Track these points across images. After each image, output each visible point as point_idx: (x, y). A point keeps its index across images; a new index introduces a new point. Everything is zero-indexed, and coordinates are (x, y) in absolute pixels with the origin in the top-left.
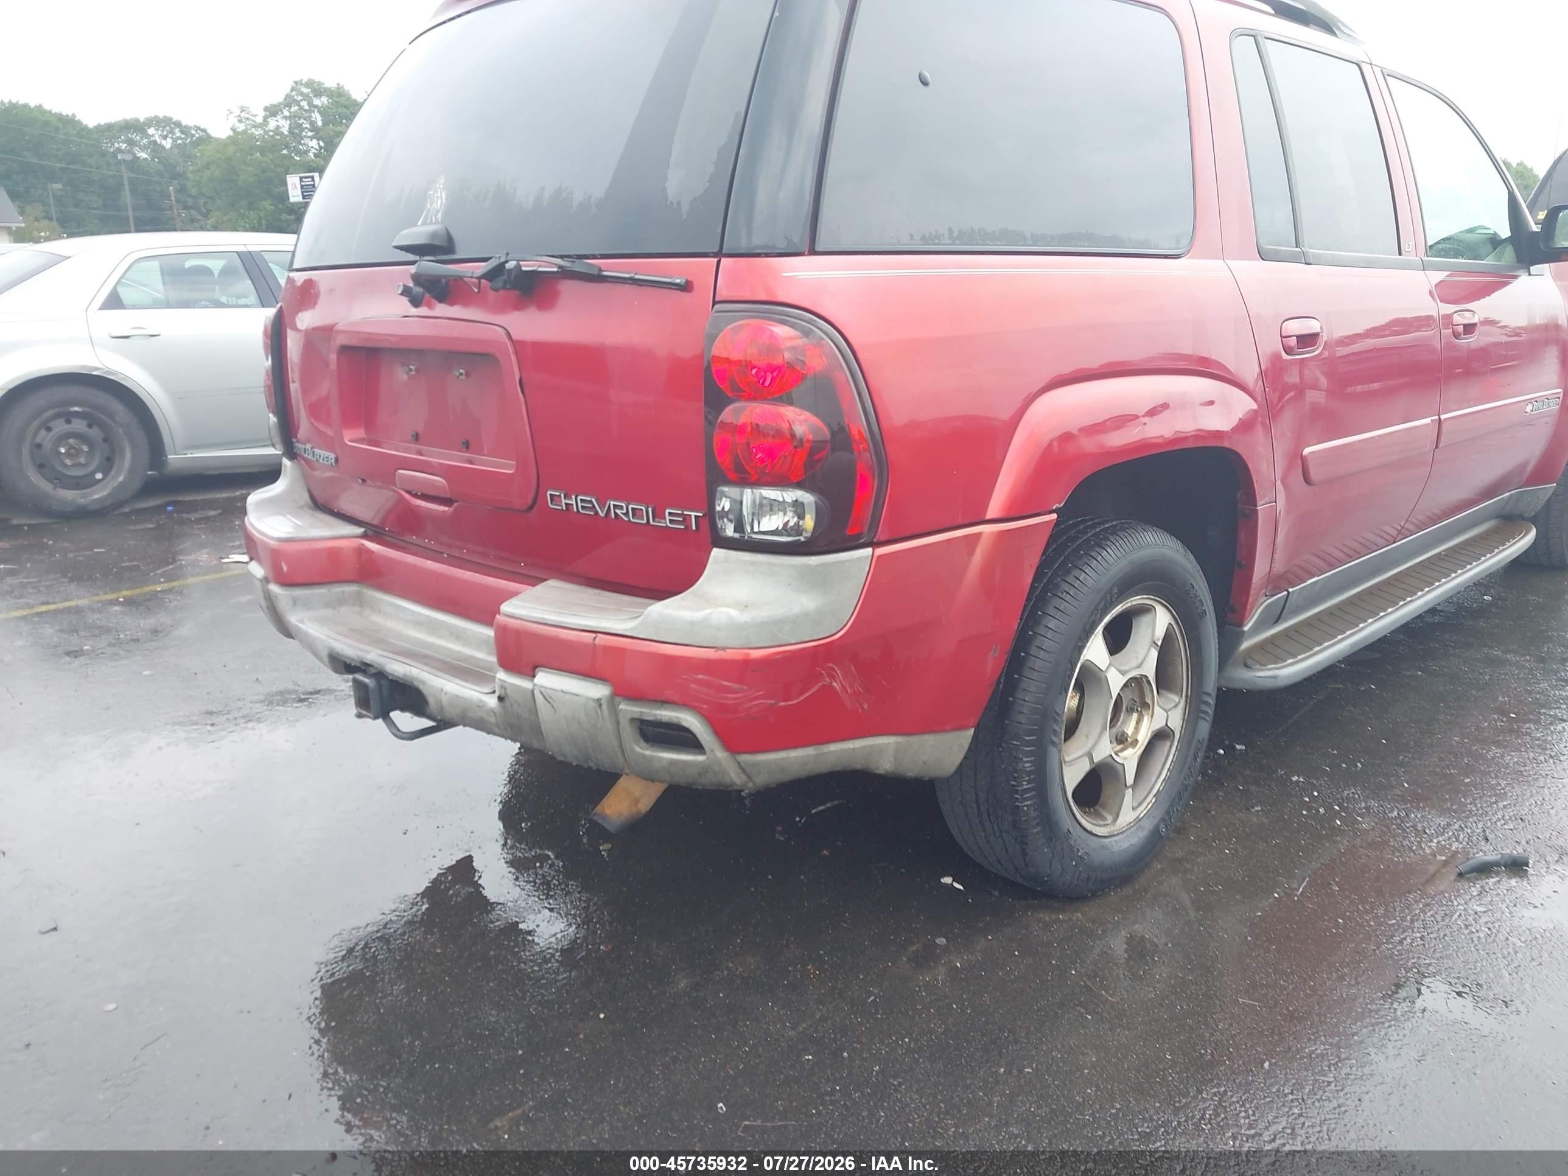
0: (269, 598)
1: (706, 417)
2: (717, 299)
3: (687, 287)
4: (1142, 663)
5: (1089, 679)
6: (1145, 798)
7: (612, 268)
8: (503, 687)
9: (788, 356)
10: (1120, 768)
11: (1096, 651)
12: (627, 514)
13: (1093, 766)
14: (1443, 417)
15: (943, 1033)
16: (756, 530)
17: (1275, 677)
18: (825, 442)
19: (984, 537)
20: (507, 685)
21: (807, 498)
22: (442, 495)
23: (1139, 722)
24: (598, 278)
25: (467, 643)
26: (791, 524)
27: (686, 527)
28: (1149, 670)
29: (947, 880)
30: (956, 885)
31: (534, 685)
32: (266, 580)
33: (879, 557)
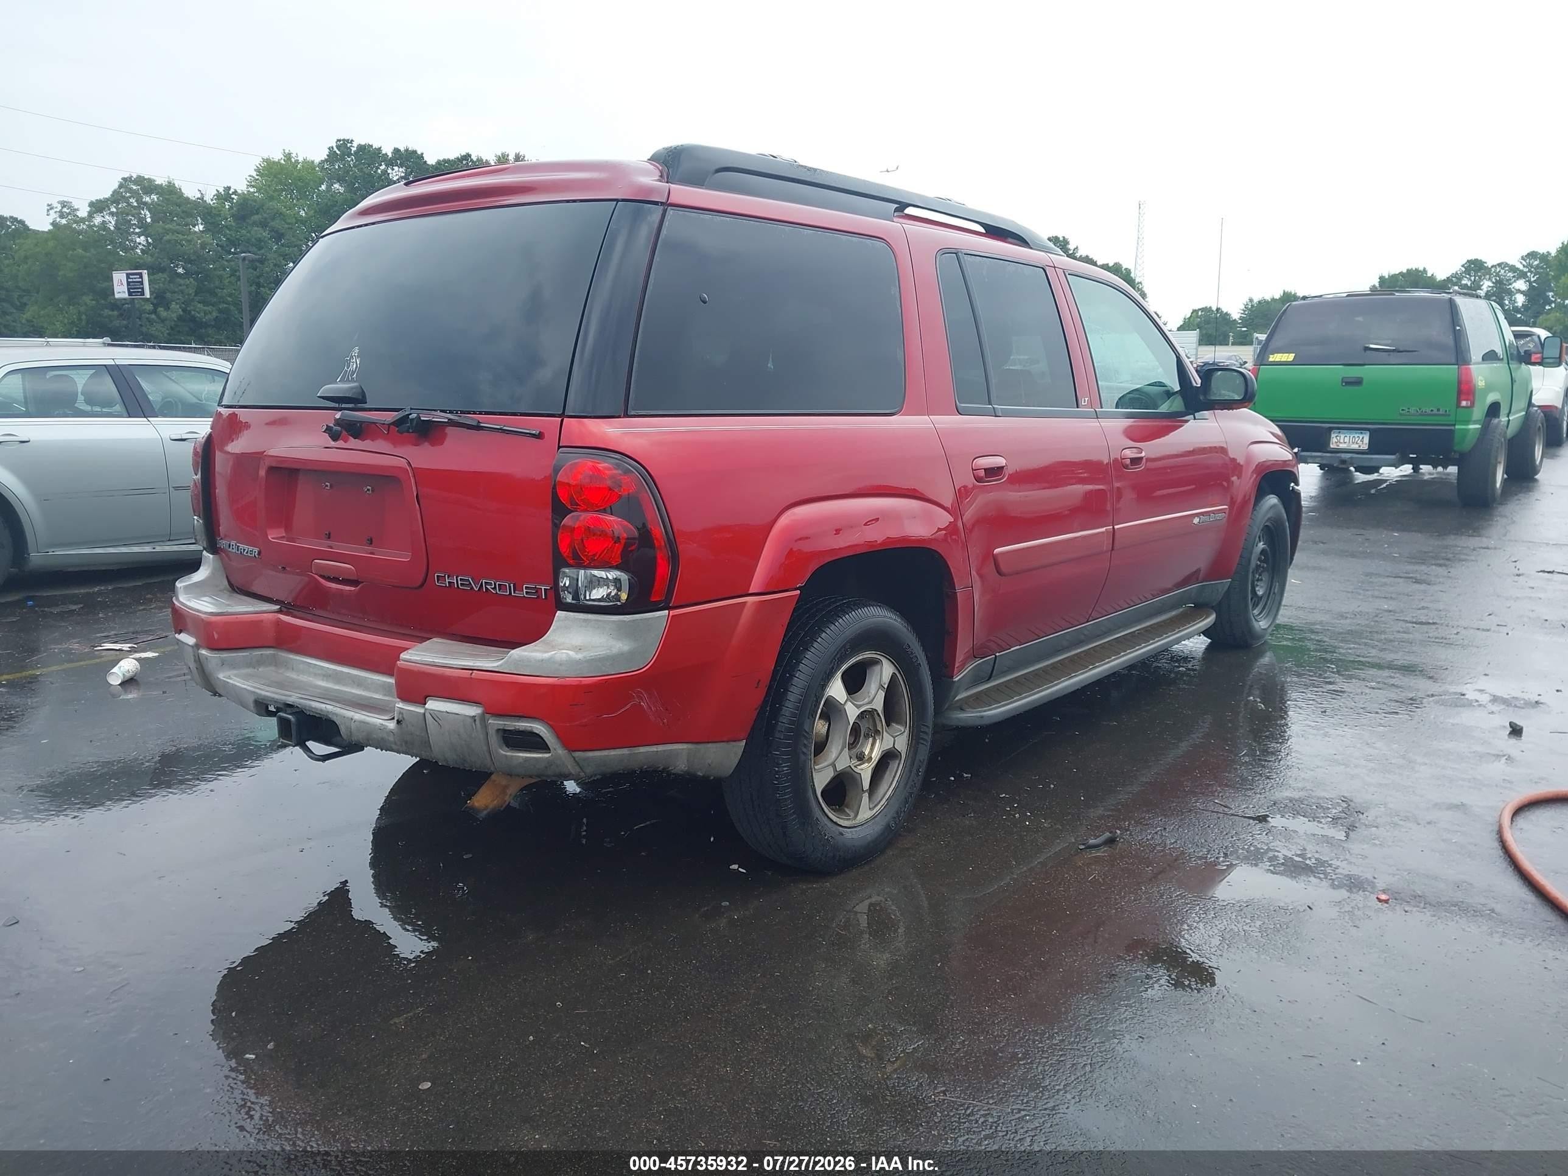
0: (198, 660)
1: (553, 521)
2: (561, 445)
3: (540, 436)
4: (872, 700)
5: (832, 711)
6: (880, 801)
7: (487, 421)
8: (400, 713)
9: (609, 483)
10: (858, 776)
11: (836, 690)
12: (495, 588)
13: (836, 773)
14: (1116, 527)
15: (720, 957)
16: (588, 598)
17: (982, 717)
18: (634, 539)
19: (748, 605)
20: (404, 712)
21: (624, 576)
22: (352, 578)
23: (873, 745)
24: (478, 428)
25: (367, 688)
26: (613, 594)
27: (538, 597)
28: (878, 704)
29: (735, 867)
30: (740, 869)
31: (426, 709)
32: (197, 646)
33: (673, 616)
